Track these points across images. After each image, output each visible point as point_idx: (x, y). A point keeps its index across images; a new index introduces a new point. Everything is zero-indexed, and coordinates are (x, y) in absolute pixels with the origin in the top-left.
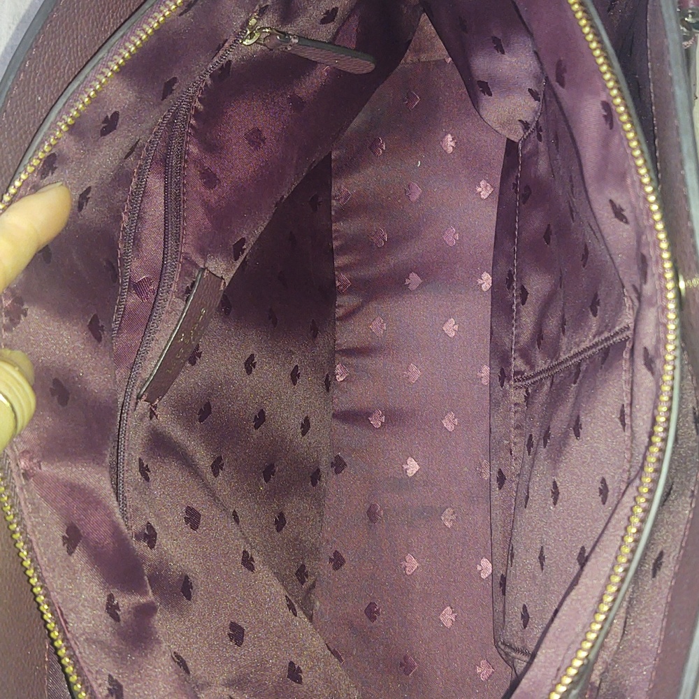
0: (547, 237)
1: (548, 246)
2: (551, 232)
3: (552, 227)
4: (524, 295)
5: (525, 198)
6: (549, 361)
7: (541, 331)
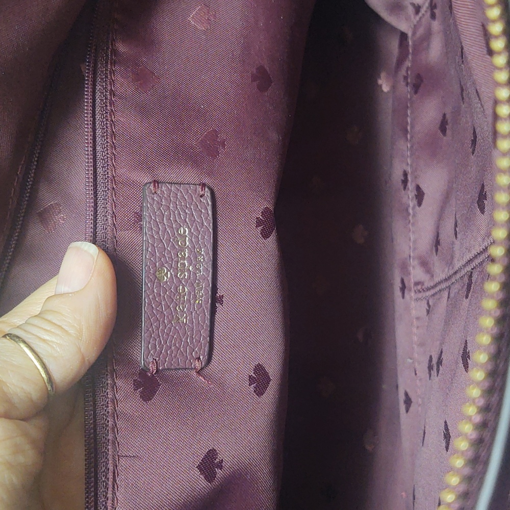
0: (443, 127)
1: (445, 138)
2: (447, 122)
3: (448, 116)
4: (420, 195)
5: (416, 88)
6: (446, 270)
7: (438, 236)
